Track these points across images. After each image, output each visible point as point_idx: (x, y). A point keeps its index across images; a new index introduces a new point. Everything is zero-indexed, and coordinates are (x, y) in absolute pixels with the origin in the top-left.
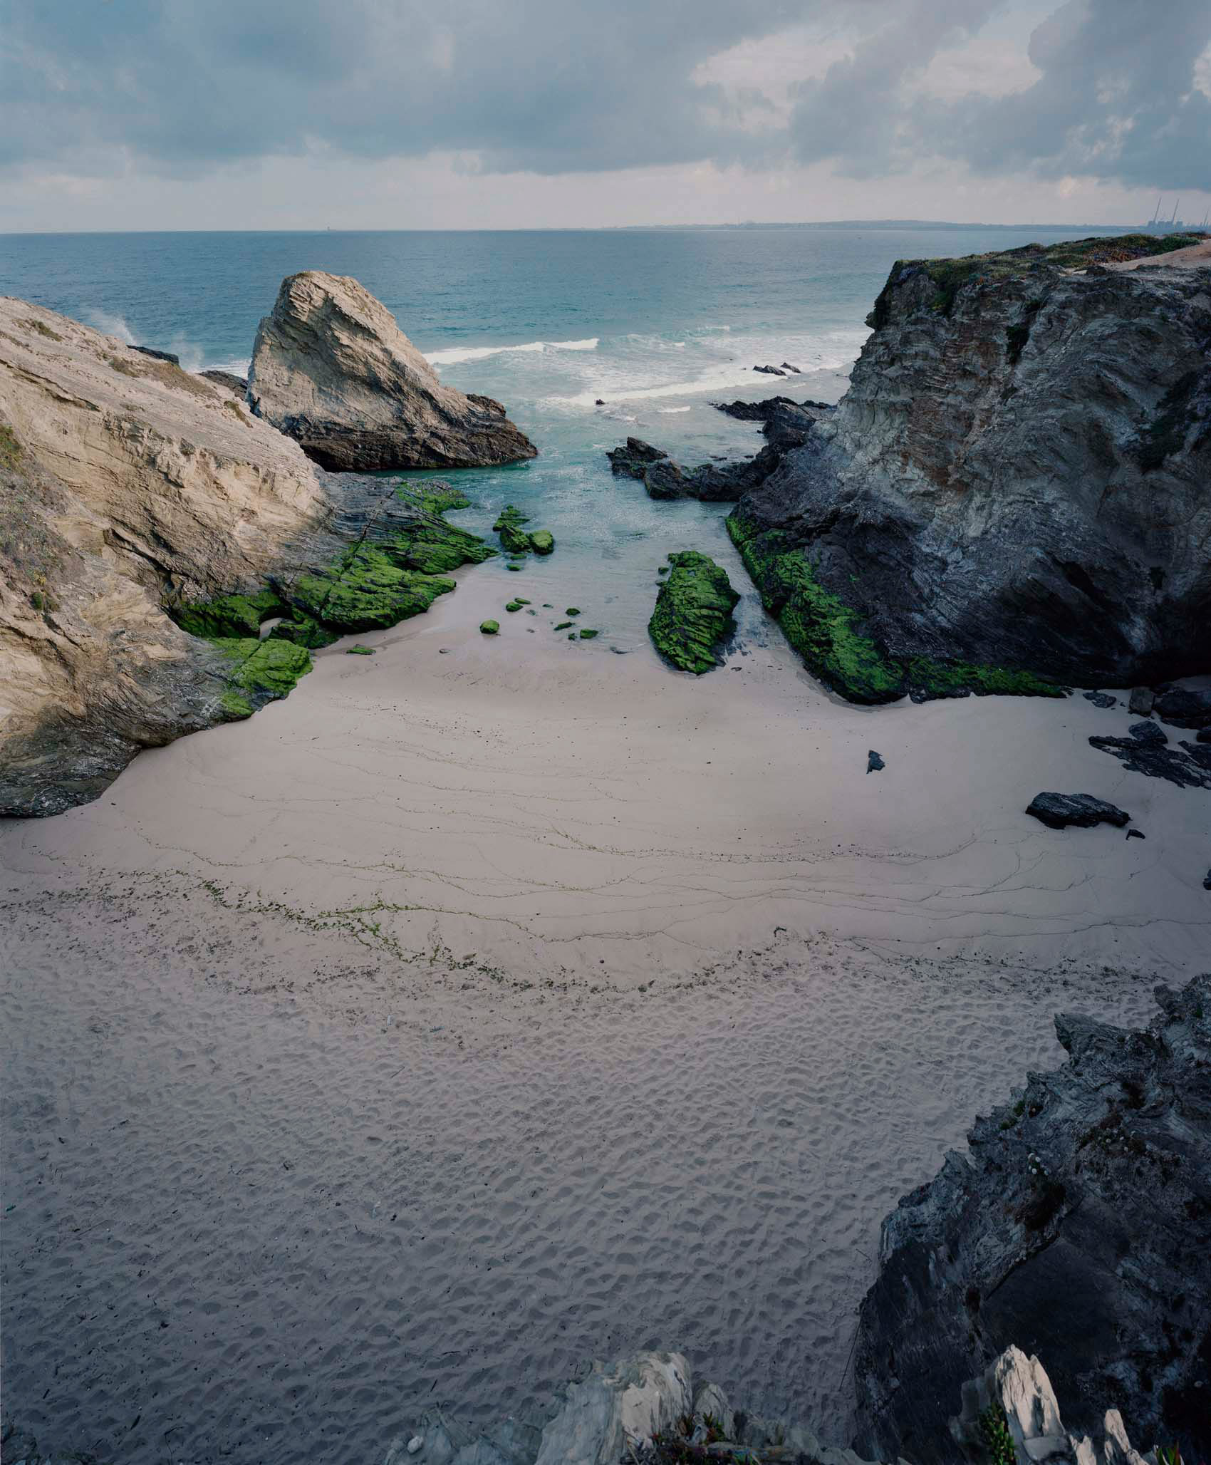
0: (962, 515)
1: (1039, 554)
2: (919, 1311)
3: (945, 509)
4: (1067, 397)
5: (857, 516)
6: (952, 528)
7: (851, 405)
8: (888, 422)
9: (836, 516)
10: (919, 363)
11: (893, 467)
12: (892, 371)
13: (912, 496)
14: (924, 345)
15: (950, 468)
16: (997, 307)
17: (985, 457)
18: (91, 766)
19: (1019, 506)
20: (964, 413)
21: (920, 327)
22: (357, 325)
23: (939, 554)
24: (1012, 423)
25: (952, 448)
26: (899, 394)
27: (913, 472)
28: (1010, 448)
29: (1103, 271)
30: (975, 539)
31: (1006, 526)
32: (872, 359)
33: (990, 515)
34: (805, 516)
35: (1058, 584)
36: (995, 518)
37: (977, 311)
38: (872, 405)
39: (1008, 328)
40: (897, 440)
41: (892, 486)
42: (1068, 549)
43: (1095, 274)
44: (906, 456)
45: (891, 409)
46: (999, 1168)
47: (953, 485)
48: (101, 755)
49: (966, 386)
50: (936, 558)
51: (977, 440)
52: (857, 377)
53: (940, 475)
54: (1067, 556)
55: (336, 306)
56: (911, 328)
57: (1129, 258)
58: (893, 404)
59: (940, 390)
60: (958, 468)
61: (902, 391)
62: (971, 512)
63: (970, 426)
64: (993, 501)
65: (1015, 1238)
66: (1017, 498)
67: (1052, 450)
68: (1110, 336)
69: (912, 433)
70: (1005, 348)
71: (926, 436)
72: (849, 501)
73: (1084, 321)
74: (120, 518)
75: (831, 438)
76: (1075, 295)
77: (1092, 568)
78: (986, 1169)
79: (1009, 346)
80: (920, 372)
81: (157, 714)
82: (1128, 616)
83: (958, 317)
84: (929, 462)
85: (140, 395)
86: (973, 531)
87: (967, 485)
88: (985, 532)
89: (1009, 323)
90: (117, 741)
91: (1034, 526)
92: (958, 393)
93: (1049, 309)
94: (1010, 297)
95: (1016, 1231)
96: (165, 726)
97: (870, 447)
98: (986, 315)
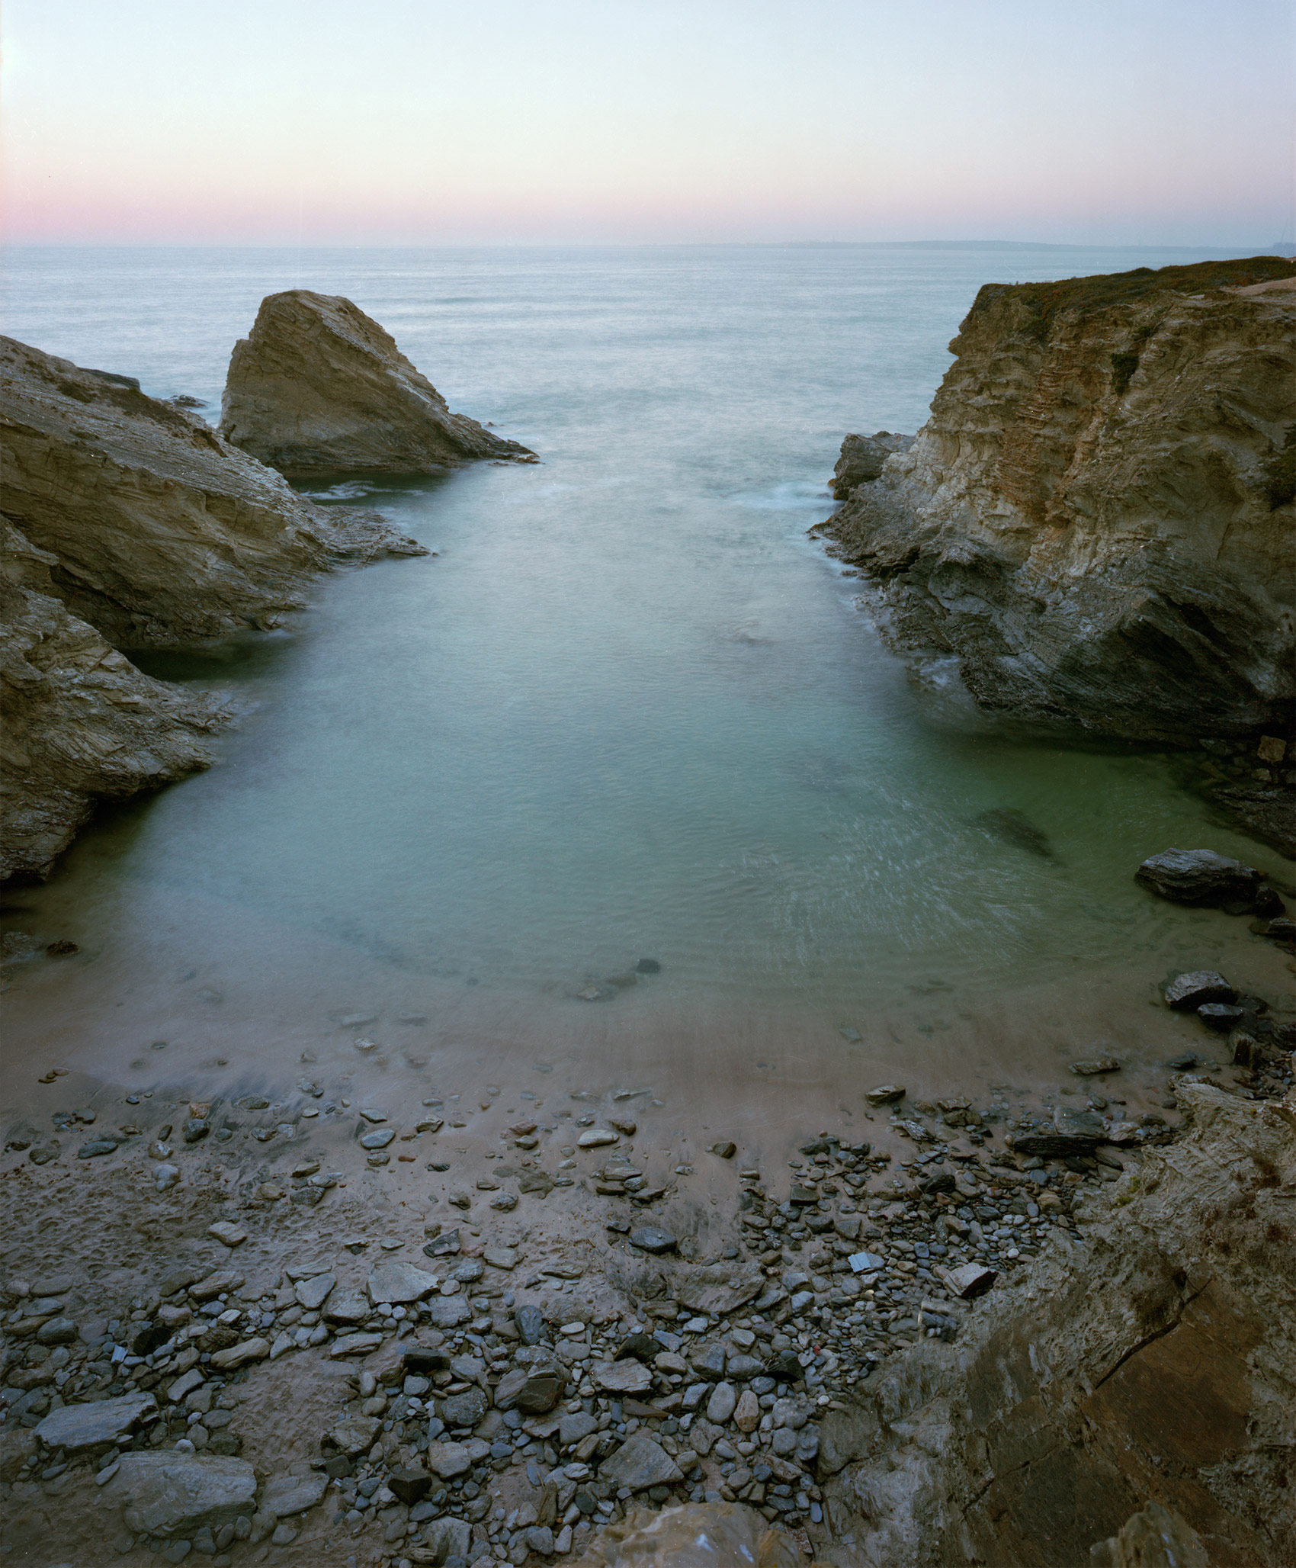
0: (1062, 553)
1: (1151, 595)
2: (1019, 1400)
3: (1043, 547)
4: (1184, 427)
5: (939, 554)
6: (1050, 567)
7: (932, 437)
8: (976, 453)
9: (914, 555)
10: (1011, 392)
11: (982, 502)
12: (979, 400)
13: (1004, 533)
14: (1017, 373)
15: (1048, 504)
16: (1103, 333)
17: (1088, 491)
18: (36, 820)
19: (1128, 544)
20: (1064, 446)
21: (1010, 354)
22: (350, 347)
23: (1036, 595)
24: (1118, 456)
25: (1051, 481)
26: (986, 424)
27: (1004, 508)
28: (1117, 483)
29: (1223, 296)
30: (1077, 579)
31: (1113, 565)
32: (957, 388)
33: (1094, 554)
34: (880, 554)
35: (1173, 627)
36: (1101, 557)
37: (1077, 338)
38: (955, 436)
39: (1113, 356)
40: (986, 473)
41: (981, 522)
42: (1186, 592)
43: (1215, 299)
44: (996, 490)
45: (978, 440)
46: (1112, 1249)
47: (1050, 522)
48: (48, 809)
49: (1065, 417)
50: (1032, 599)
51: (1079, 474)
52: (939, 407)
53: (1037, 511)
54: (1184, 598)
55: (325, 327)
56: (1002, 355)
57: (1252, 282)
58: (981, 436)
59: (1035, 421)
60: (1057, 504)
61: (991, 422)
62: (1072, 550)
63: (1070, 459)
64: (1098, 539)
65: (1129, 1323)
66: (1125, 536)
67: (1167, 486)
68: (1231, 364)
69: (1003, 466)
70: (1111, 377)
71: (1020, 470)
72: (929, 538)
73: (1204, 348)
74: (70, 554)
75: (908, 472)
76: (1191, 321)
77: (1213, 610)
78: (1096, 1249)
79: (1114, 375)
80: (1012, 401)
81: (113, 764)
82: (1256, 661)
83: (1055, 343)
84: (1023, 496)
85: (93, 421)
86: (1075, 571)
87: (1068, 522)
88: (1089, 572)
89: (1115, 351)
90: (67, 793)
91: (1145, 566)
92: (1058, 424)
93: (1162, 336)
94: (1115, 323)
95: (1130, 1316)
96: (125, 777)
97: (954, 482)
98: (1088, 342)
